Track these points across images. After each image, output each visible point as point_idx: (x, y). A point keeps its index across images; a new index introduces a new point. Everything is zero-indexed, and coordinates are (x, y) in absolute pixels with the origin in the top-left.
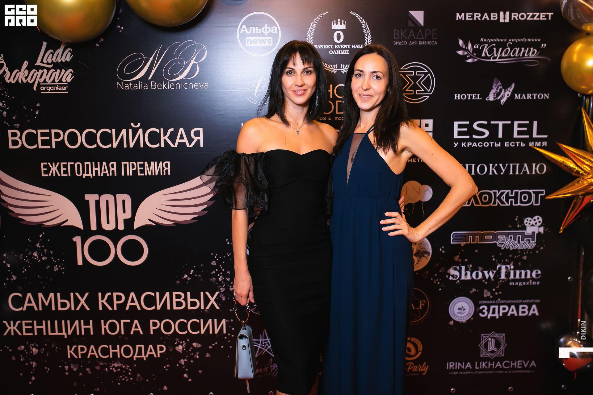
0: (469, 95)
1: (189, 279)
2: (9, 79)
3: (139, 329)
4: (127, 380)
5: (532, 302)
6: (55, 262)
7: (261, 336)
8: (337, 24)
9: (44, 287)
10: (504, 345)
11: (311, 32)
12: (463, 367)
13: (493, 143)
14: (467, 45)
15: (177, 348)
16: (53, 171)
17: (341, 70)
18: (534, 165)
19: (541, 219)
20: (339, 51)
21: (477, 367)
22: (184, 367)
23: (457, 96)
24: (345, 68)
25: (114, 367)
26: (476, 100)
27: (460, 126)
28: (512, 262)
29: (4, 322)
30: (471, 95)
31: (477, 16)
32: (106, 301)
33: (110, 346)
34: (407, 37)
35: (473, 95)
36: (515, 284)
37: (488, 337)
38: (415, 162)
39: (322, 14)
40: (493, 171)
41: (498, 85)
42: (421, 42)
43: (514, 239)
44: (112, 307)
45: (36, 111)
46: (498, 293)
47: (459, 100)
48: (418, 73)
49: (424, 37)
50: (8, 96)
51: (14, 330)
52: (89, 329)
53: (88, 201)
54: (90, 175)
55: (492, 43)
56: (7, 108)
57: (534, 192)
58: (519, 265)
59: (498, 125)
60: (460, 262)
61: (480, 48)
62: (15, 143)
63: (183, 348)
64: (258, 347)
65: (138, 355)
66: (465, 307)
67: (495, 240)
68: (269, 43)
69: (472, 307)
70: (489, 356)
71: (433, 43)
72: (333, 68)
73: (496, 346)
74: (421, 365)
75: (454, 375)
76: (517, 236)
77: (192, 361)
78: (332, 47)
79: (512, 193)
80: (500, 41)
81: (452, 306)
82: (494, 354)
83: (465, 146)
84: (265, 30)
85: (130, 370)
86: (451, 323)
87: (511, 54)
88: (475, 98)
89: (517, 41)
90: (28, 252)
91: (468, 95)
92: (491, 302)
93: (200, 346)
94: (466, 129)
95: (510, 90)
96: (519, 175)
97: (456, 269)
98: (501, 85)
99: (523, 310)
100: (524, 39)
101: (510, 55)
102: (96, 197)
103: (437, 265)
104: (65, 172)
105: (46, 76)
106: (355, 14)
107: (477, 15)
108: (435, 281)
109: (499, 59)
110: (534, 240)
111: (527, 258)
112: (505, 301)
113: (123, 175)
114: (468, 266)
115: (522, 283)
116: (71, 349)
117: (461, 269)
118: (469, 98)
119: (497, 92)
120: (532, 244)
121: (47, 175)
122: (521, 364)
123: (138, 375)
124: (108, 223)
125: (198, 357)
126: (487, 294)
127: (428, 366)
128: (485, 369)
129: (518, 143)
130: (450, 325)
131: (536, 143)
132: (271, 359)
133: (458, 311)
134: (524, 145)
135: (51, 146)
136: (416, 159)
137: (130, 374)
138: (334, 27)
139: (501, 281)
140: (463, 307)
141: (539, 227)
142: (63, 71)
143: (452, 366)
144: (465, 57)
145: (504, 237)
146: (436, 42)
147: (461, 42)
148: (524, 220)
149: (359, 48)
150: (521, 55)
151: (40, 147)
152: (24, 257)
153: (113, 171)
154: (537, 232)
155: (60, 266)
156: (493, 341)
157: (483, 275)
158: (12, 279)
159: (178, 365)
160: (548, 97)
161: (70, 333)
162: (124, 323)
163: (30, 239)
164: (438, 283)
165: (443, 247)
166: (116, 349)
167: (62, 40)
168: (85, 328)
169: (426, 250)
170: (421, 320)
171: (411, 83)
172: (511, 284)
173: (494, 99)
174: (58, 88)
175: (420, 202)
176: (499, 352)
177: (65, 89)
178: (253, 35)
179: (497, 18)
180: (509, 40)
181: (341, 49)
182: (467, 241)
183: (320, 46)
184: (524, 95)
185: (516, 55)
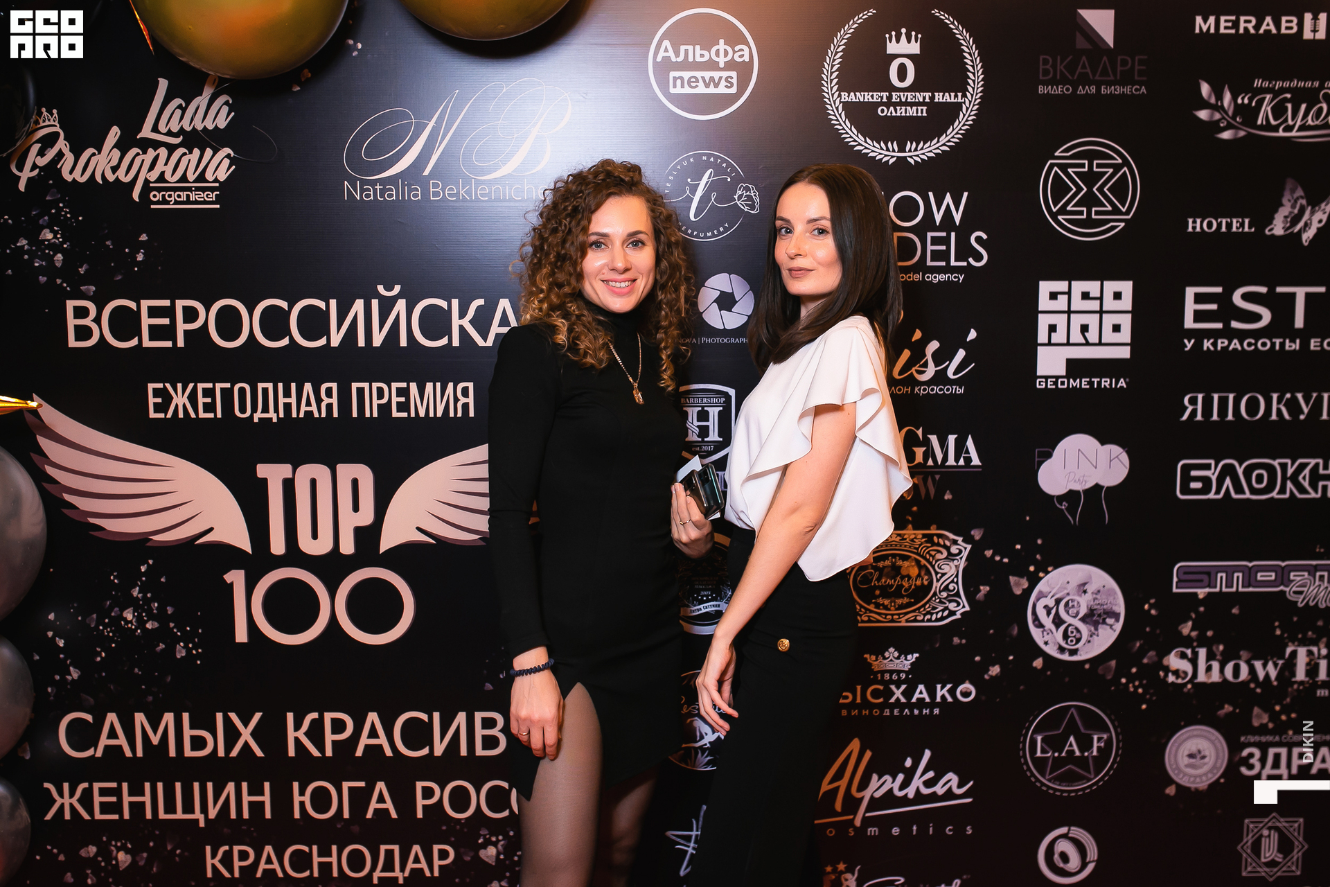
0: (1224, 221)
2: (71, 172)
3: (389, 805)
6: (179, 634)
7: (694, 822)
8: (898, 41)
9: (150, 698)
10: (1300, 847)
11: (833, 62)
13: (1281, 340)
14: (1220, 97)
15: (482, 853)
16: (177, 405)
17: (906, 157)
20: (903, 108)
23: (1194, 222)
24: (916, 150)
26: (1239, 233)
27: (1199, 298)
28: (1324, 640)
29: (46, 785)
30: (1229, 220)
31: (1247, 23)
32: (306, 734)
33: (315, 848)
34: (1073, 76)
35: (1234, 221)
37: (1261, 825)
38: (1088, 387)
39: (862, 15)
40: (1279, 411)
41: (1296, 195)
42: (1106, 88)
43: (1328, 582)
44: (321, 748)
45: (138, 253)
46: (1288, 716)
47: (1198, 233)
48: (1099, 166)
49: (1115, 75)
50: (68, 216)
51: (72, 806)
52: (263, 803)
53: (265, 480)
54: (272, 415)
55: (1283, 90)
56: (65, 246)
59: (1293, 295)
60: (1195, 638)
61: (1253, 104)
62: (83, 333)
63: (498, 853)
64: (687, 851)
65: (382, 871)
66: (1204, 750)
67: (1282, 584)
68: (727, 87)
69: (1224, 752)
70: (1263, 874)
71: (1136, 90)
72: (888, 150)
73: (1279, 851)
78: (885, 97)
79: (1325, 468)
80: (1302, 85)
81: (1174, 749)
82: (1275, 870)
83: (1212, 348)
84: (717, 54)
86: (1171, 791)
88: (1237, 228)
90: (111, 608)
91: (1221, 222)
92: (1270, 738)
94: (1214, 307)
95: (1324, 209)
97: (1183, 656)
98: (1302, 197)
101: (1327, 123)
102: (285, 470)
103: (1138, 644)
105: (166, 164)
106: (944, 16)
107: (1246, 21)
108: (1131, 685)
109: (1298, 131)
113: (355, 415)
114: (1214, 648)
116: (214, 856)
117: (1195, 654)
118: (1224, 229)
119: (1293, 212)
121: (162, 415)
124: (315, 536)
126: (1260, 717)
130: (1168, 795)
133: (1187, 760)
135: (175, 343)
136: (1091, 380)
138: (892, 48)
139: (1295, 686)
140: (1199, 752)
142: (209, 152)
144: (1214, 127)
145: (1303, 576)
146: (1143, 87)
147: (1205, 89)
149: (953, 100)
151: (147, 343)
152: (100, 621)
153: (329, 406)
155: (190, 646)
156: (1275, 836)
157: (1252, 671)
158: (69, 678)
161: (213, 813)
162: (350, 788)
163: (115, 577)
164: (1140, 690)
165: (1152, 601)
166: (330, 855)
167: (210, 70)
168: (250, 803)
169: (1111, 608)
170: (1096, 783)
171: (1079, 189)
172: (1321, 693)
173: (1285, 231)
174: (196, 194)
175: (1097, 487)
176: (1289, 864)
177: (212, 198)
178: (686, 65)
179: (1295, 30)
180: (1326, 84)
181: (906, 104)
182: (1211, 585)
183: (855, 95)
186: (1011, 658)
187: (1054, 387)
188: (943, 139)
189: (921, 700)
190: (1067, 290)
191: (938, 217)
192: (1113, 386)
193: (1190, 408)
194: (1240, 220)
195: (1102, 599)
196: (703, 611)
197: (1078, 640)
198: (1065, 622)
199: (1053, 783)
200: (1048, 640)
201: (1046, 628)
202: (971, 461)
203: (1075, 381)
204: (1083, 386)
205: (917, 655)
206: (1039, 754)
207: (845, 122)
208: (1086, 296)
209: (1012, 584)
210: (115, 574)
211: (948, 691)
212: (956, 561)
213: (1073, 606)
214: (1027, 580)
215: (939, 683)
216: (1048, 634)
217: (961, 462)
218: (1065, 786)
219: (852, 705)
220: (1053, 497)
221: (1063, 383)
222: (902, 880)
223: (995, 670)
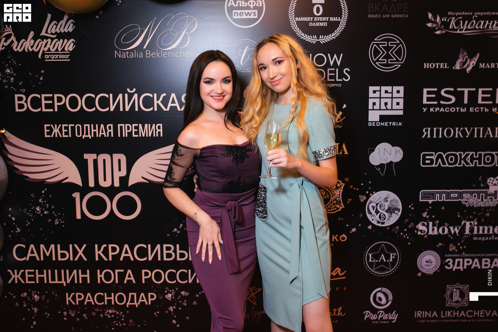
0: (437, 64)
1: (178, 232)
2: (16, 48)
3: (132, 278)
4: (120, 325)
5: (494, 256)
6: (56, 216)
9: (46, 239)
10: (468, 296)
11: (292, 6)
12: (430, 316)
13: (459, 108)
14: (435, 18)
15: (166, 296)
16: (55, 132)
17: (319, 41)
18: (497, 129)
20: (319, 23)
21: (443, 316)
22: (173, 314)
23: (426, 64)
24: (323, 38)
25: (108, 313)
26: (443, 68)
27: (428, 93)
28: (476, 219)
29: (9, 271)
30: (439, 64)
33: (106, 294)
34: (381, 11)
35: (441, 64)
36: (478, 239)
37: (453, 288)
38: (387, 125)
40: (458, 134)
41: (464, 55)
42: (393, 15)
43: (477, 198)
44: (108, 257)
45: (41, 77)
46: (463, 247)
47: (428, 68)
48: (391, 44)
49: (397, 10)
50: (15, 64)
51: (18, 279)
52: (87, 277)
53: (87, 160)
54: (89, 136)
55: (459, 16)
56: (14, 75)
57: (496, 154)
58: (482, 221)
59: (463, 91)
60: (428, 218)
61: (448, 21)
62: (21, 106)
63: (172, 296)
65: (130, 302)
66: (432, 260)
67: (460, 198)
68: (254, 16)
69: (439, 260)
70: (454, 306)
71: (404, 16)
72: (313, 38)
73: (460, 297)
74: (391, 313)
75: (421, 323)
76: (481, 195)
77: (180, 309)
78: (312, 19)
79: (476, 155)
80: (466, 14)
81: (421, 259)
82: (458, 304)
83: (433, 111)
84: (250, 4)
85: (123, 316)
86: (419, 274)
87: (477, 26)
88: (442, 67)
89: (481, 15)
90: (32, 206)
91: (436, 65)
92: (456, 255)
93: (187, 294)
94: (434, 96)
95: (475, 60)
96: (483, 138)
97: (424, 225)
98: (466, 55)
99: (486, 263)
100: (488, 12)
101: (476, 28)
102: (94, 156)
103: (407, 220)
104: (67, 133)
105: (50, 45)
108: (404, 235)
109: (464, 31)
110: (496, 199)
111: (489, 215)
112: (469, 255)
113: (119, 136)
114: (435, 222)
115: (485, 239)
116: (69, 297)
117: (428, 224)
118: (437, 67)
119: (463, 61)
120: (494, 202)
121: (49, 136)
122: (483, 313)
123: (131, 321)
124: (105, 180)
125: (185, 304)
126: (452, 248)
127: (397, 315)
128: (450, 318)
129: (482, 108)
130: (418, 276)
132: (253, 307)
133: (425, 263)
134: (488, 110)
135: (54, 110)
136: (388, 123)
137: (123, 319)
138: (314, 1)
139: (465, 236)
140: (430, 260)
142: (66, 40)
143: (419, 314)
144: (433, 29)
145: (468, 195)
146: (407, 15)
147: (430, 15)
148: (487, 180)
149: (337, 20)
150: (485, 28)
151: (44, 110)
152: (28, 211)
153: (110, 133)
155: (60, 220)
156: (458, 292)
157: (449, 230)
158: (17, 232)
159: (167, 312)
161: (69, 281)
162: (118, 272)
163: (33, 195)
164: (408, 237)
165: (412, 204)
166: (111, 297)
167: (66, 11)
168: (82, 277)
169: (397, 207)
170: (392, 272)
171: (384, 53)
172: (475, 239)
173: (460, 68)
174: (61, 56)
175: (391, 162)
176: (464, 302)
177: (67, 57)
178: (239, 8)
180: (475, 13)
181: (320, 21)
182: (434, 199)
183: (301, 19)
184: (488, 64)
185: (481, 28)
186: (360, 225)
187: (375, 125)
188: (333, 34)
190: (379, 90)
191: (332, 63)
192: (397, 125)
193: (425, 133)
195: (393, 203)
197: (385, 219)
198: (380, 212)
199: (376, 272)
200: (373, 219)
201: (373, 214)
202: (344, 153)
203: (383, 123)
204: (386, 125)
206: (370, 261)
207: (297, 28)
208: (386, 92)
209: (360, 198)
210: (33, 194)
211: (337, 237)
212: (339, 190)
213: (383, 206)
214: (366, 196)
215: (333, 235)
216: (373, 216)
217: (341, 153)
218: (380, 273)
220: (375, 166)
221: (378, 124)
223: (354, 230)
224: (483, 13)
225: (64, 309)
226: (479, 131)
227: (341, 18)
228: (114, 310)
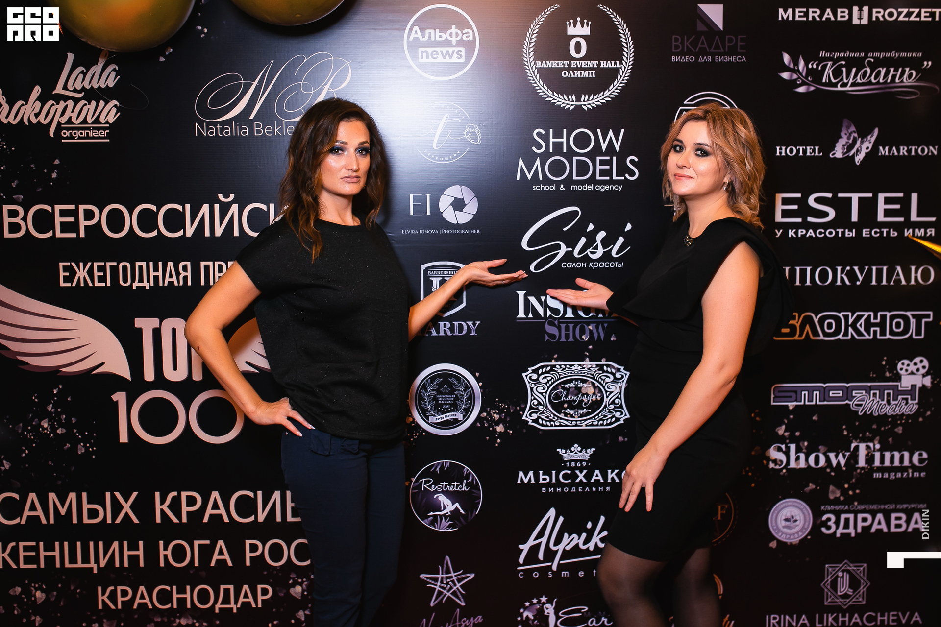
0: (801, 148)
2: (7, 117)
3: (226, 557)
5: (914, 508)
6: (80, 437)
7: (440, 568)
8: (575, 26)
9: (60, 482)
10: (865, 584)
11: (530, 40)
12: (794, 624)
13: (843, 230)
14: (796, 63)
15: (292, 591)
16: (79, 278)
17: (581, 105)
18: (913, 268)
19: (926, 363)
20: (579, 72)
21: (819, 623)
22: (304, 624)
23: (781, 149)
24: (588, 100)
25: (180, 625)
26: (812, 156)
27: (785, 201)
28: (878, 438)
30: (804, 148)
31: (814, 13)
32: (169, 507)
33: (175, 587)
34: (695, 50)
35: (808, 148)
36: (883, 475)
37: (837, 569)
39: (550, 8)
40: (842, 279)
41: (850, 132)
42: (718, 58)
43: (879, 398)
44: (179, 517)
45: (53, 173)
46: (854, 492)
47: (783, 156)
49: (724, 49)
50: (5, 147)
51: (4, 559)
52: (138, 556)
53: (140, 330)
54: (145, 284)
55: (839, 59)
56: (3, 168)
57: (913, 316)
58: (889, 442)
59: (850, 199)
60: (787, 437)
61: (820, 68)
62: (14, 228)
63: (303, 591)
64: (435, 589)
65: (222, 604)
66: (796, 516)
67: (847, 399)
68: (458, 58)
69: (809, 517)
70: (840, 604)
71: (739, 59)
72: (569, 100)
73: (850, 587)
76: (886, 392)
78: (566, 64)
79: (875, 318)
80: (853, 55)
81: (775, 515)
82: (848, 600)
83: (795, 236)
84: (451, 35)
86: (773, 545)
87: (873, 78)
88: (810, 153)
89: (881, 57)
90: (33, 419)
91: (799, 149)
92: (842, 507)
94: (795, 207)
95: (870, 140)
96: (888, 286)
97: (779, 449)
98: (854, 132)
99: (898, 522)
100: (894, 52)
101: (871, 81)
102: (154, 322)
105: (73, 111)
106: (606, 9)
107: (813, 12)
109: (850, 86)
110: (915, 400)
111: (903, 430)
112: (867, 507)
113: (203, 282)
114: (801, 444)
115: (895, 475)
116: (103, 594)
117: (788, 448)
118: (801, 154)
119: (849, 142)
120: (912, 405)
121: (69, 285)
122: (895, 618)
124: (175, 368)
126: (834, 493)
127: (733, 622)
129: (885, 230)
130: (771, 548)
131: (917, 230)
132: (458, 610)
133: (784, 523)
134: (896, 234)
135: (78, 234)
138: (571, 31)
140: (793, 517)
141: (924, 376)
142: (102, 103)
143: (774, 621)
144: (793, 84)
145: (862, 393)
146: (744, 57)
147: (786, 58)
148: (897, 364)
149: (613, 66)
150: (889, 81)
151: (59, 235)
152: (25, 428)
153: (185, 278)
154: (919, 385)
155: (88, 445)
156: (847, 577)
157: (828, 459)
158: (3, 468)
159: (293, 621)
160: (935, 153)
161: (103, 563)
162: (199, 545)
163: (36, 398)
164: (750, 474)
165: (757, 411)
166: (185, 593)
167: (103, 47)
168: (129, 556)
170: (721, 540)
172: (876, 475)
173: (843, 155)
174: (93, 132)
176: (857, 596)
177: (104, 134)
178: (431, 44)
179: (847, 18)
180: (869, 55)
181: (581, 69)
182: (798, 400)
183: (546, 63)
184: (894, 148)
185: (881, 81)
188: (607, 93)
189: (597, 481)
191: (604, 147)
194: (812, 148)
196: (445, 419)
205: (594, 449)
207: (539, 82)
210: (36, 395)
211: (616, 474)
212: (619, 383)
219: (550, 485)
222: (587, 609)
224: (884, 54)
225: (94, 618)
226: (879, 273)
227: (621, 63)
228: (191, 619)
